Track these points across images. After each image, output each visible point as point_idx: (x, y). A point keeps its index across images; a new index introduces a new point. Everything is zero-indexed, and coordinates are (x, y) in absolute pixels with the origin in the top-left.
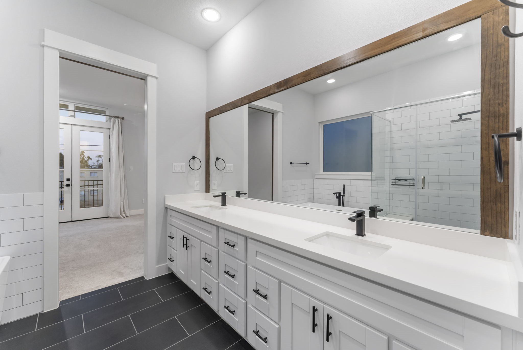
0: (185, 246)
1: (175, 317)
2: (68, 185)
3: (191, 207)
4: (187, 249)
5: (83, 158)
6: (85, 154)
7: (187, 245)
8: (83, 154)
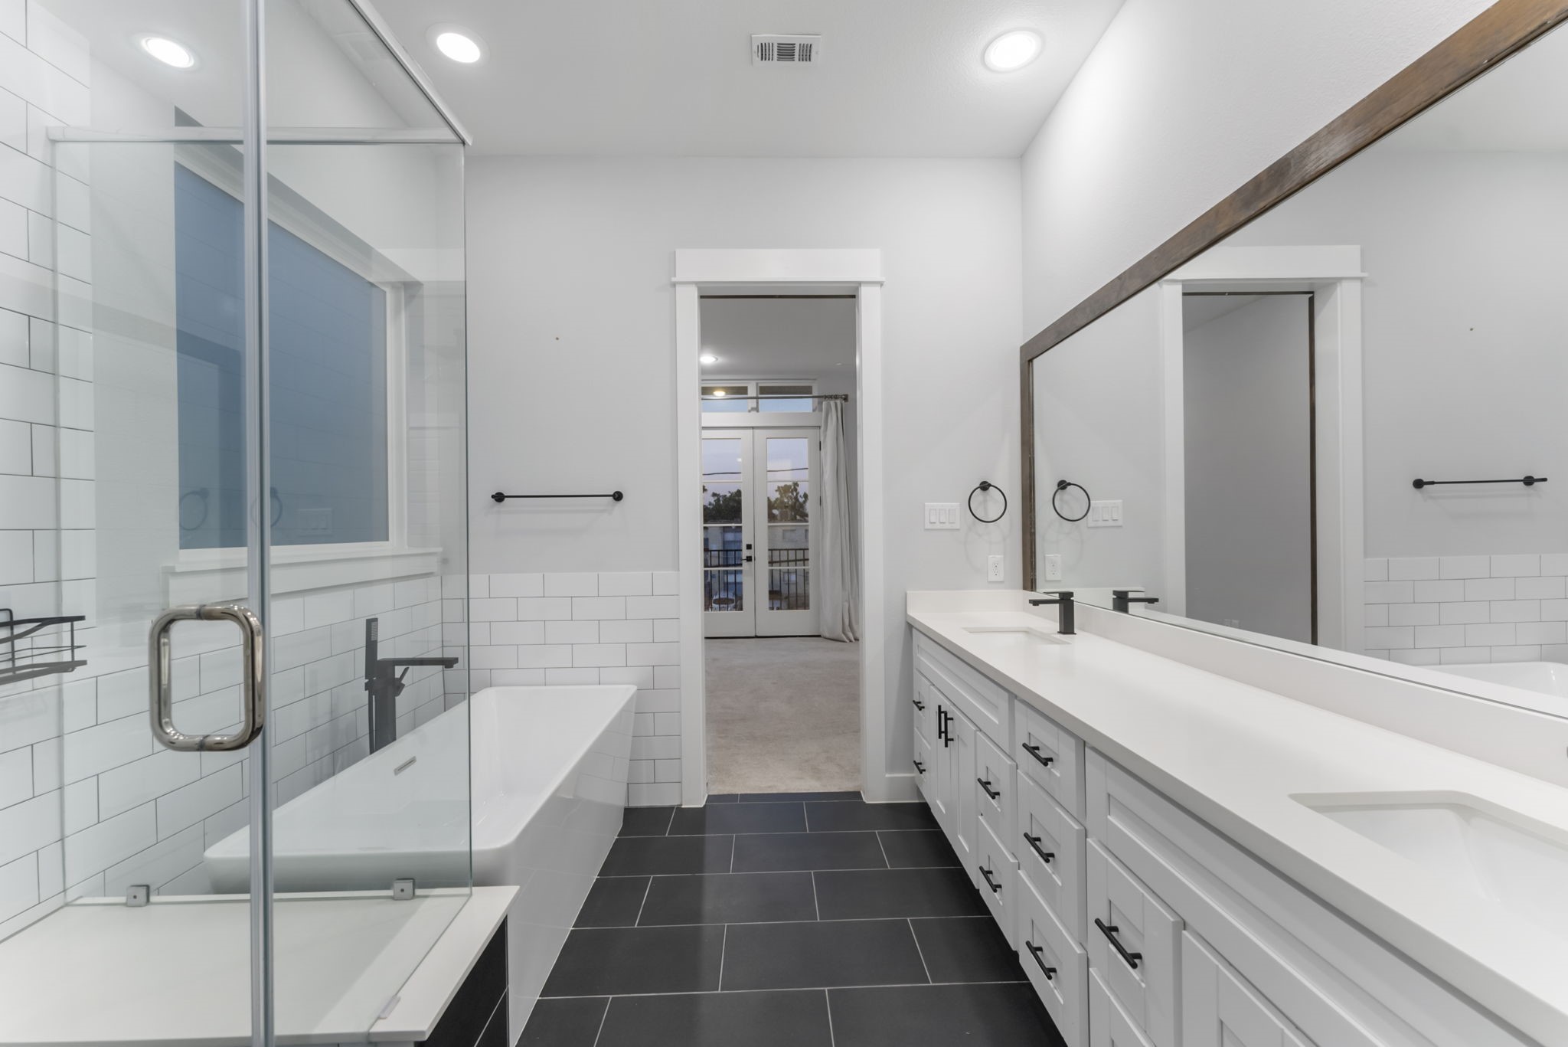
0: (943, 735)
1: (908, 919)
2: (749, 559)
3: (965, 629)
4: (946, 746)
5: (796, 498)
6: (799, 489)
7: (946, 732)
8: (796, 490)
